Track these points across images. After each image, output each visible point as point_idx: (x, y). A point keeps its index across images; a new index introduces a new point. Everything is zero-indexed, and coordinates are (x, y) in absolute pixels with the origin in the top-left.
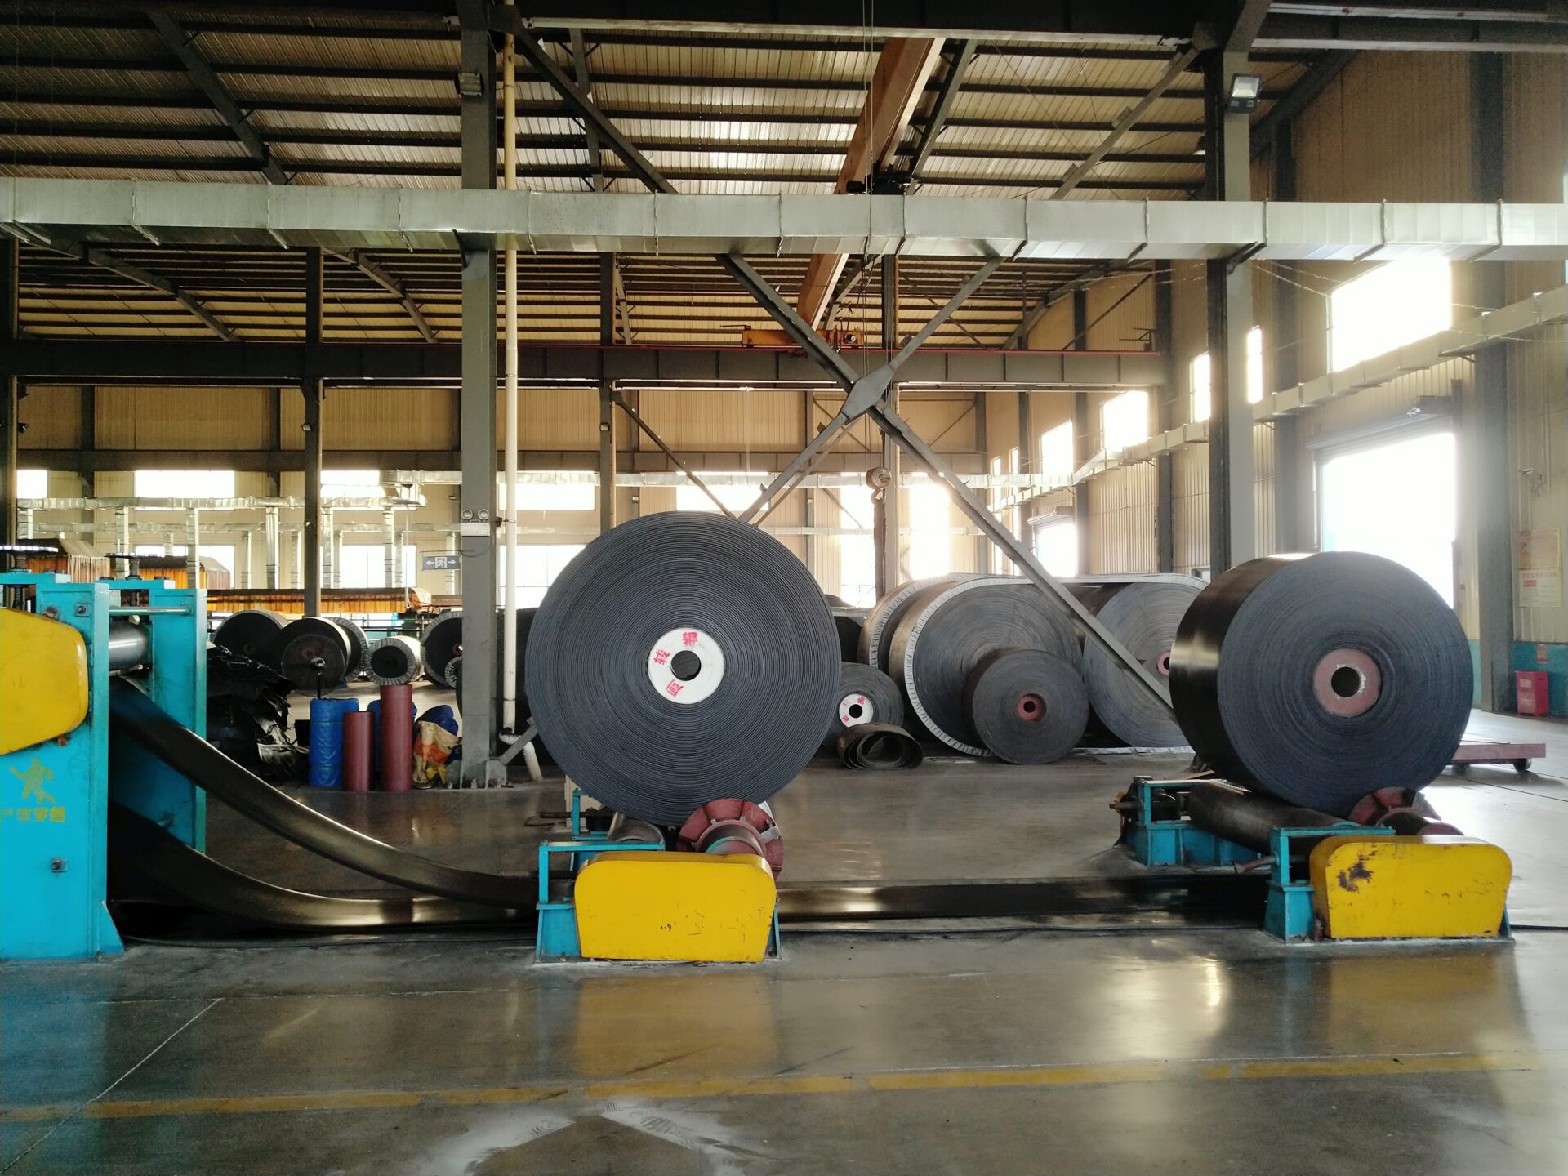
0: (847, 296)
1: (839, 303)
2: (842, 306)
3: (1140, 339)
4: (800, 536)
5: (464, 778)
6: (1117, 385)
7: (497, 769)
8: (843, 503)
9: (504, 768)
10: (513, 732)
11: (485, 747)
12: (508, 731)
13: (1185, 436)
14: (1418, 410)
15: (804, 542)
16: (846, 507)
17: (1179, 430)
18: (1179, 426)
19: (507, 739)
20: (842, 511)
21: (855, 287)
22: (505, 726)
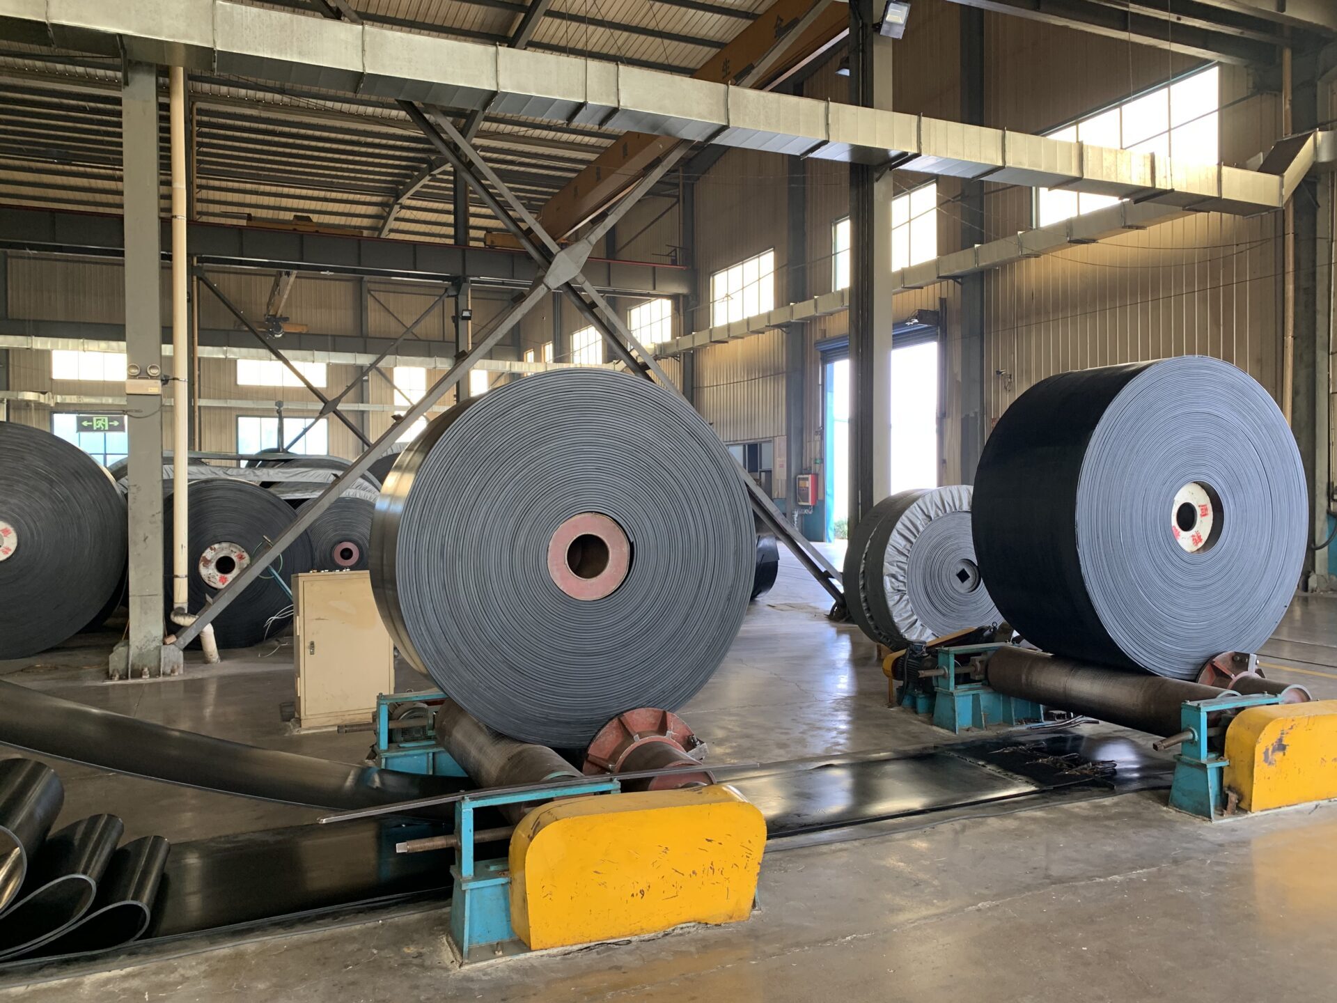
0: (409, 198)
1: (401, 204)
2: (403, 207)
3: (668, 255)
4: (357, 411)
5: (132, 665)
6: (652, 292)
7: (173, 653)
8: (396, 383)
9: (181, 653)
10: (186, 612)
11: (158, 629)
12: (180, 612)
13: (711, 337)
14: (916, 321)
15: (360, 418)
16: (399, 388)
17: (706, 332)
18: (704, 329)
19: (180, 620)
20: (395, 391)
21: (417, 192)
22: (176, 606)
